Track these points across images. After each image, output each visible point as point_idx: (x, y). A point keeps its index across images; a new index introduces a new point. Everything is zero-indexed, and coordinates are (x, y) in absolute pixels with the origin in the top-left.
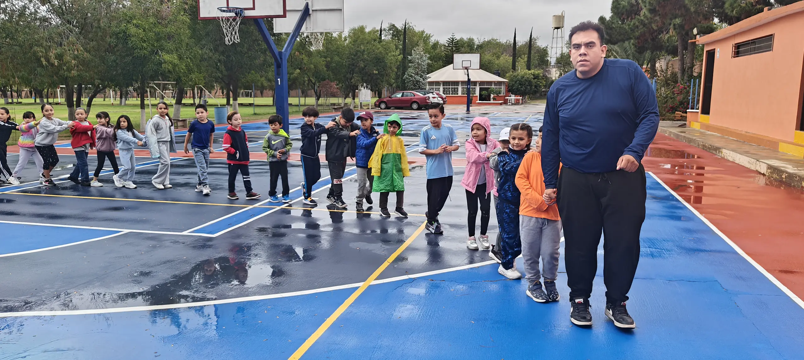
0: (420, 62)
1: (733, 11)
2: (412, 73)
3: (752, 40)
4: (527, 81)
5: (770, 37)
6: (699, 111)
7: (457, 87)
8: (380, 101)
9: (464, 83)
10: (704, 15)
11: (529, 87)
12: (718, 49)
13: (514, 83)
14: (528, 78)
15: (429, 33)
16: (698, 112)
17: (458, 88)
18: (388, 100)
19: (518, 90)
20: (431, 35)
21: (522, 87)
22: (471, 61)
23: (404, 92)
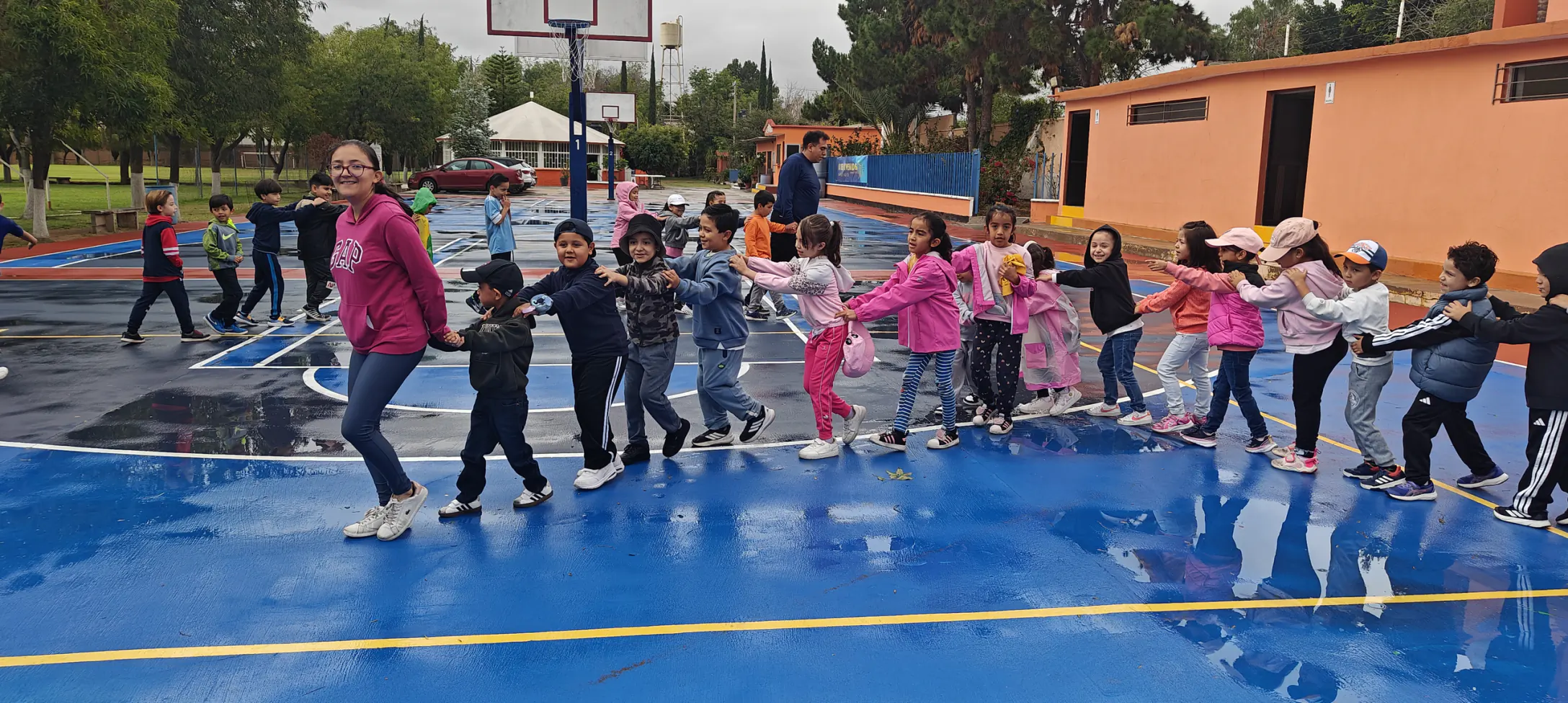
0: (476, 102)
1: (1098, 55)
2: (461, 123)
3: (1166, 102)
4: (664, 146)
5: (1202, 102)
6: (1061, 200)
7: (535, 152)
8: (421, 178)
9: (548, 144)
10: (1049, 57)
11: (668, 157)
12: (1098, 111)
13: (640, 148)
14: (665, 139)
15: (448, 43)
16: (1058, 203)
17: (536, 154)
18: (438, 176)
19: (648, 161)
20: (452, 47)
21: (655, 157)
22: (618, 107)
23: (471, 160)
